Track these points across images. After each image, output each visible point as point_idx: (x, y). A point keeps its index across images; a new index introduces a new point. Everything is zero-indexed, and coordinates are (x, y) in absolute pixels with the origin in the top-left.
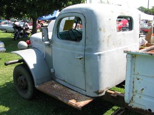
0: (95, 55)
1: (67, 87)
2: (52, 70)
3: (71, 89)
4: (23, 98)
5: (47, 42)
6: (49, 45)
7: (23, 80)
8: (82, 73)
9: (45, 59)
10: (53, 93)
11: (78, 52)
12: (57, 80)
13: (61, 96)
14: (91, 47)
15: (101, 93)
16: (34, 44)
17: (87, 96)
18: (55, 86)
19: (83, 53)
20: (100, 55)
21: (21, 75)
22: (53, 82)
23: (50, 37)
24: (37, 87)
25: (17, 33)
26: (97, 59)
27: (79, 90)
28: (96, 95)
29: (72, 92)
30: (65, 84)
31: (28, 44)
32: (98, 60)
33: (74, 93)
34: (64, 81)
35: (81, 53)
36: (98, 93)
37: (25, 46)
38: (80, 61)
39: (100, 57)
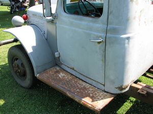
0: (122, 38)
1: (76, 77)
2: (56, 54)
3: (83, 81)
4: (22, 86)
5: (49, 18)
6: (52, 22)
7: (20, 65)
8: (101, 63)
9: (47, 39)
10: (59, 86)
11: (96, 33)
12: (63, 66)
13: (70, 91)
14: (117, 27)
15: (125, 89)
16: (32, 19)
17: (105, 92)
18: (61, 75)
19: (103, 35)
20: (128, 38)
21: (17, 59)
22: (58, 68)
23: (53, 11)
24: (38, 76)
25: (13, 5)
26: (124, 44)
27: (94, 83)
28: (118, 92)
29: (84, 84)
30: (74, 73)
31: (25, 19)
32: (126, 45)
33: (88, 86)
34: (73, 69)
35: (100, 34)
36: (121, 88)
37: (20, 23)
38: (98, 45)
39: (129, 42)
